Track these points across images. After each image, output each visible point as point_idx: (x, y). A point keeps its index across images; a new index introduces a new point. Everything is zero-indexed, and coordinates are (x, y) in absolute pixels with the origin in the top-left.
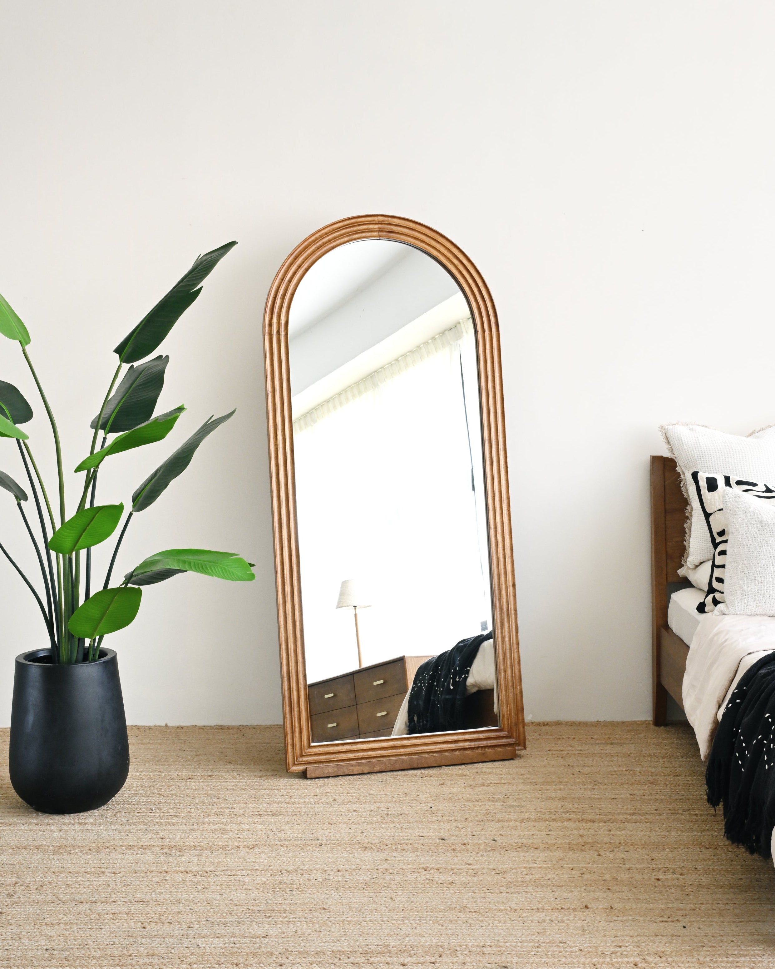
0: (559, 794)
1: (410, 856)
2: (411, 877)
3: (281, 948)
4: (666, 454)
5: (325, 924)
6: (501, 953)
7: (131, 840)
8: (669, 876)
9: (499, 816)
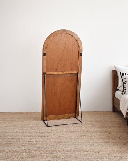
0: (101, 123)
1: (79, 134)
2: (80, 137)
3: (62, 149)
4: (115, 69)
5: (68, 145)
6: (97, 150)
7: (35, 131)
8: (121, 137)
9: (92, 127)
